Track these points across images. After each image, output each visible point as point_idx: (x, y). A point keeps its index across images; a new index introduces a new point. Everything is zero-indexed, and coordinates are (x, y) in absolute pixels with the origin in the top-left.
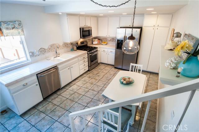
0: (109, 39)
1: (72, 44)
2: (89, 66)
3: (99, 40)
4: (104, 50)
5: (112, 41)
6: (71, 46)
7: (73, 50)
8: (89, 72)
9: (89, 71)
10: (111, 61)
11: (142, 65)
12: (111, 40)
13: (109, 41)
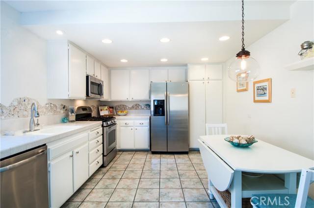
0: (130, 106)
1: (64, 108)
2: (105, 154)
3: (110, 107)
4: (126, 124)
5: (136, 109)
6: (62, 111)
7: (65, 120)
8: (104, 170)
9: (103, 166)
10: (143, 142)
11: (226, 124)
12: (133, 107)
13: (131, 109)
